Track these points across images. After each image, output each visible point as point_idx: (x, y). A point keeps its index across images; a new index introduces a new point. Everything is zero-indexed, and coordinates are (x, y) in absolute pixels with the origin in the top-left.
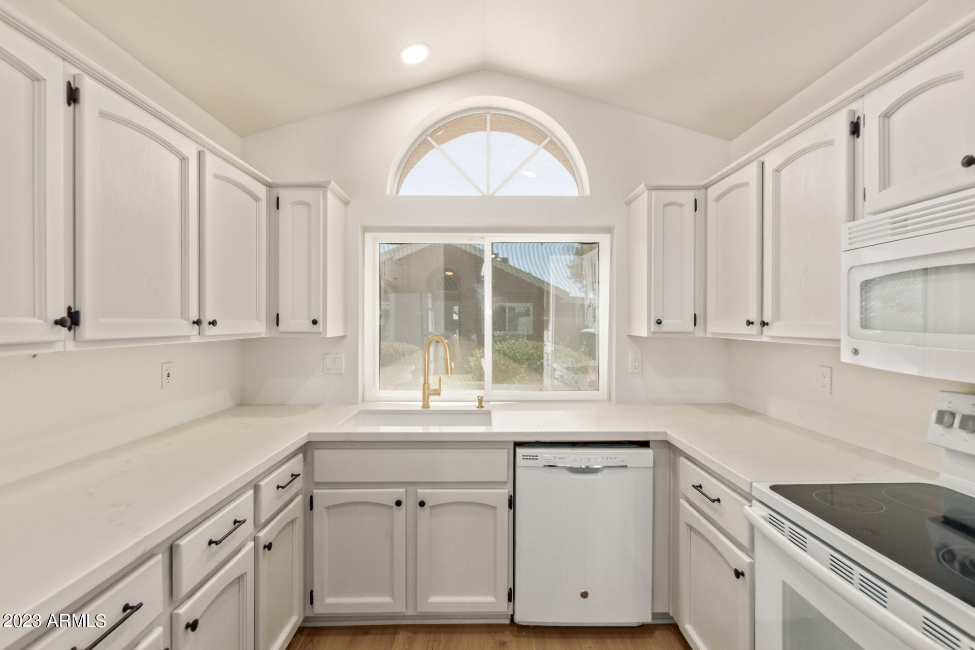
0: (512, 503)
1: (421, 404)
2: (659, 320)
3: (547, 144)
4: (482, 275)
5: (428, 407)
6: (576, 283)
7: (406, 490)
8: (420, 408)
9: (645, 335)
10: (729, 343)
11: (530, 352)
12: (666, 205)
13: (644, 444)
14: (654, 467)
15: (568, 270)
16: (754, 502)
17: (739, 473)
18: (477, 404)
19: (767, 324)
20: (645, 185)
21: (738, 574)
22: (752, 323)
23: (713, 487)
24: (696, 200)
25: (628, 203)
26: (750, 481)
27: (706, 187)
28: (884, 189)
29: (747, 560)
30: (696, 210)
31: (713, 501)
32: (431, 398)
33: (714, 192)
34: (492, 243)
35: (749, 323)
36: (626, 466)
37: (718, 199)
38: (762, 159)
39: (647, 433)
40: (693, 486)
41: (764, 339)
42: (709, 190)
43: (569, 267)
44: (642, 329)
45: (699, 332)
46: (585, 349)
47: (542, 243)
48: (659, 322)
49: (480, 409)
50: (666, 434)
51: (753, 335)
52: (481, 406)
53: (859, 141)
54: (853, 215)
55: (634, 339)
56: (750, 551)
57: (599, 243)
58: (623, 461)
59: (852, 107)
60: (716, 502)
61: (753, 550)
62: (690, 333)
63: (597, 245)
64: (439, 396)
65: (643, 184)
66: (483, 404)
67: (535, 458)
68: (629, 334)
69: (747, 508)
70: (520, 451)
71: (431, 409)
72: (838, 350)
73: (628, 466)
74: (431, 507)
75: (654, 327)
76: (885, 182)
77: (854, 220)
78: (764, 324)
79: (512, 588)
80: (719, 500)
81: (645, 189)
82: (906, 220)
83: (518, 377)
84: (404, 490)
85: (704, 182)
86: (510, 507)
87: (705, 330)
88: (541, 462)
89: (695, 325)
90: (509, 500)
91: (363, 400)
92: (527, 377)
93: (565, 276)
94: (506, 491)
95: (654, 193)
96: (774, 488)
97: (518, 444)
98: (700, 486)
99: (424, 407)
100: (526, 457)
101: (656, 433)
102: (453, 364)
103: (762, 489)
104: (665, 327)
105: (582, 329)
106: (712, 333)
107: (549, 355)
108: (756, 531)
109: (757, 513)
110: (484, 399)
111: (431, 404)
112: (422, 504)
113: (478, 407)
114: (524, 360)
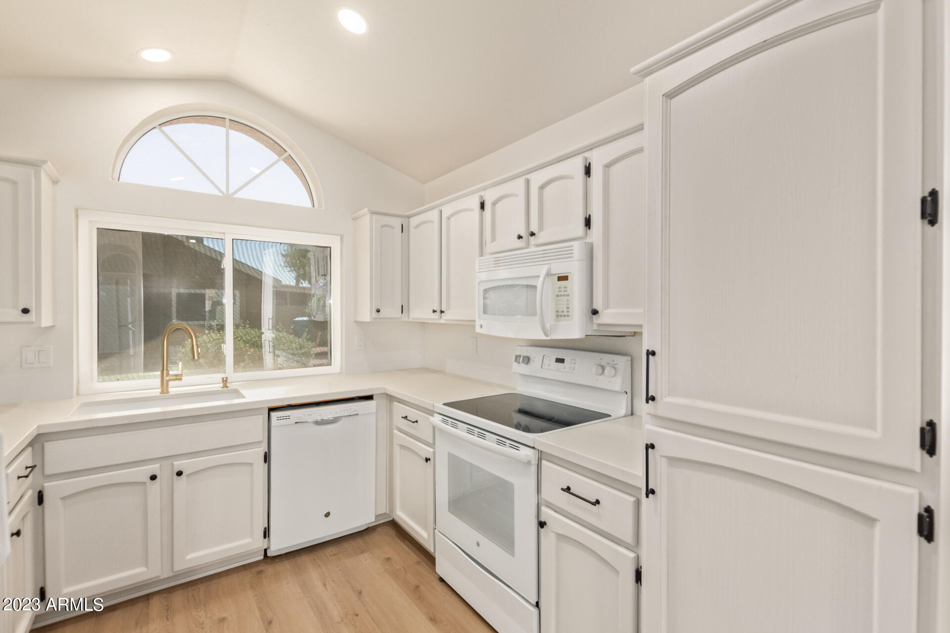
0: (267, 458)
1: (159, 390)
2: (378, 309)
3: (285, 158)
4: (222, 267)
5: (168, 392)
6: (291, 273)
7: (161, 465)
8: (159, 394)
9: (368, 320)
10: (423, 325)
11: (254, 339)
12: (383, 226)
13: (370, 398)
14: (377, 413)
15: (280, 257)
16: (435, 414)
17: (426, 401)
18: (222, 385)
19: (443, 312)
20: (368, 210)
21: (427, 460)
22: (436, 311)
23: (413, 414)
24: (402, 225)
25: (355, 219)
26: (432, 403)
27: (409, 217)
28: (493, 242)
29: (431, 450)
30: (402, 232)
31: (414, 422)
32: (171, 383)
33: (414, 221)
34: (233, 239)
35: (434, 311)
36: (358, 414)
37: (416, 227)
38: (440, 208)
39: (371, 389)
40: (402, 417)
41: (442, 321)
42: (411, 219)
43: (282, 255)
44: (366, 316)
45: (404, 318)
46: (307, 336)
47: (281, 243)
48: (378, 311)
49: (225, 389)
50: (384, 388)
51: (436, 319)
52: (225, 386)
53: (484, 212)
54: (481, 254)
55: (359, 324)
56: (432, 445)
57: (331, 247)
58: (356, 411)
59: (482, 193)
60: (416, 423)
61: (434, 444)
62: (399, 318)
63: (329, 249)
64: (180, 381)
65: (367, 209)
66: (228, 385)
67: (288, 417)
68: (356, 320)
69: (431, 418)
70: (274, 415)
71: (171, 393)
72: (474, 326)
73: (359, 414)
74: (189, 475)
75: (375, 314)
76: (493, 239)
77: (482, 256)
78: (442, 312)
79: (267, 527)
80: (417, 421)
81: (368, 212)
82: (499, 261)
83: (242, 364)
84: (158, 465)
85: (408, 214)
86: (265, 461)
87: (409, 317)
88: (292, 420)
89: (402, 313)
90: (265, 455)
91: (78, 394)
92: (251, 364)
93: (279, 264)
94: (262, 449)
95: (374, 216)
96: (444, 404)
97: (271, 410)
98: (406, 417)
99: (162, 392)
100: (279, 419)
101: (378, 389)
102: (199, 349)
103: (440, 407)
104: (382, 314)
105: (295, 318)
106: (413, 318)
107: (270, 343)
108: (436, 429)
109: (437, 420)
110: (229, 380)
111: (170, 390)
112: (179, 474)
113: (222, 388)
114: (247, 348)
